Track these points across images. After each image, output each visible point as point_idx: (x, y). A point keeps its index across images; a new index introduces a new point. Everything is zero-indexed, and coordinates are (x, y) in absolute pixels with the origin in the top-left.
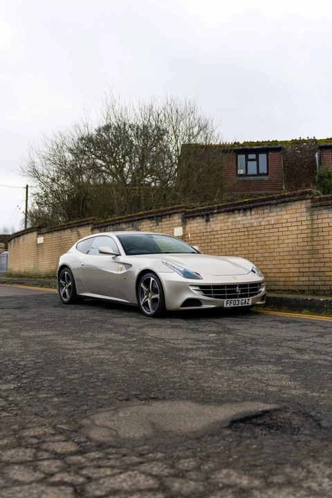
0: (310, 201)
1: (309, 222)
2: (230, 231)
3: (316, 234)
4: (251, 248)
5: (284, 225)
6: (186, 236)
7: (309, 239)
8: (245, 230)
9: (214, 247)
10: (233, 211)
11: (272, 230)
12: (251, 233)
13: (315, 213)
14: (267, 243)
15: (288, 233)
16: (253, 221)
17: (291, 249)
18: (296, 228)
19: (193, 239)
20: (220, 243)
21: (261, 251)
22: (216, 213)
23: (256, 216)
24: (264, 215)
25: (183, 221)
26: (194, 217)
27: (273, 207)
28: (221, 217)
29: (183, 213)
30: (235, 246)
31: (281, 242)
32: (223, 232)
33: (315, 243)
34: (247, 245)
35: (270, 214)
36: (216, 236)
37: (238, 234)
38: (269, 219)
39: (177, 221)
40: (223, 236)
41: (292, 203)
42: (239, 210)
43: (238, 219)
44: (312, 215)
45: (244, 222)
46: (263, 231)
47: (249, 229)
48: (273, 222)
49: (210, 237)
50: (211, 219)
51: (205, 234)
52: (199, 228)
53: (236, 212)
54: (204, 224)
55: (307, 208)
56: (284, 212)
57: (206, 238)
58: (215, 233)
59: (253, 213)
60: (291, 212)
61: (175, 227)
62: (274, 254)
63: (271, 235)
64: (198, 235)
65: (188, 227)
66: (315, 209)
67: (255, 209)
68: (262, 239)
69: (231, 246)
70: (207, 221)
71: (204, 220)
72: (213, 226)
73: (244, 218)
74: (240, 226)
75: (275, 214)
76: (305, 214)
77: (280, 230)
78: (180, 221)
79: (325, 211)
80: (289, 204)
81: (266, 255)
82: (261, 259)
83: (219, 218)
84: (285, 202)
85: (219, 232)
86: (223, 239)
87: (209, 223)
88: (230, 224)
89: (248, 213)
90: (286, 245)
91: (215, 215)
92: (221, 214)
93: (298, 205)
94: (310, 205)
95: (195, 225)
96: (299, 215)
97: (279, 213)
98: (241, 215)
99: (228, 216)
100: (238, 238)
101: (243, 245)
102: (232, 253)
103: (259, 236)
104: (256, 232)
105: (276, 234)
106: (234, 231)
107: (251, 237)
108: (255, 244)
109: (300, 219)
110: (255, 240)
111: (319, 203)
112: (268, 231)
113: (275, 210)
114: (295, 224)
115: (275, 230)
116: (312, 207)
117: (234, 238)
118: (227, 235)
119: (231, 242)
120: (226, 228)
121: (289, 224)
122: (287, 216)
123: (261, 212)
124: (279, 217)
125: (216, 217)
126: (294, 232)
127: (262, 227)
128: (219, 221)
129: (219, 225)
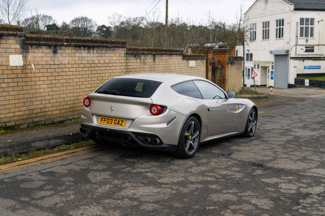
0: (126, 49)
1: (125, 64)
2: (77, 66)
4: (93, 82)
5: (114, 65)
6: (29, 67)
8: (89, 66)
9: (63, 81)
10: (80, 47)
11: (107, 68)
12: (93, 69)
13: (128, 58)
16: (95, 59)
18: (118, 68)
19: (38, 71)
20: (68, 77)
22: (66, 46)
23: (97, 55)
24: (103, 55)
25: (22, 48)
26: (39, 46)
27: (107, 49)
28: (69, 51)
29: (23, 38)
30: (81, 80)
32: (70, 66)
34: (90, 79)
35: (106, 55)
36: (65, 70)
37: (84, 69)
39: (12, 46)
40: (71, 70)
41: (118, 49)
42: (85, 47)
43: (84, 55)
44: (126, 59)
45: (89, 59)
46: (101, 68)
47: (92, 65)
48: (107, 61)
49: (57, 70)
50: (59, 51)
51: (52, 66)
52: (45, 59)
53: (82, 48)
54: (52, 55)
55: (124, 54)
56: (113, 55)
57: (53, 70)
58: (63, 66)
59: (95, 51)
60: (117, 55)
61: (11, 53)
63: (106, 71)
64: (44, 67)
65: (30, 56)
66: (128, 55)
67: (96, 48)
68: (102, 75)
69: (77, 80)
70: (55, 52)
71: (51, 51)
72: (61, 59)
73: (89, 55)
74: (85, 62)
75: (108, 55)
76: (124, 58)
77: (112, 68)
78: (18, 46)
79: (132, 58)
80: (116, 49)
83: (67, 51)
84: (115, 47)
85: (67, 66)
86: (71, 73)
87: (57, 55)
88: (76, 59)
89: (92, 51)
91: (63, 48)
92: (69, 48)
93: (120, 49)
94: (125, 52)
95: (40, 55)
96: (120, 58)
97: (111, 55)
98: (86, 51)
99: (75, 51)
100: (84, 73)
101: (87, 79)
102: (78, 86)
103: (99, 72)
104: (96, 69)
105: (109, 71)
106: (80, 66)
107: (93, 72)
108: (96, 79)
109: (121, 61)
110: (96, 75)
111: (130, 52)
112: (104, 68)
113: (108, 52)
114: (118, 64)
115: (109, 68)
116: (127, 53)
117: (81, 73)
118: (75, 69)
119: (78, 77)
120: (73, 62)
121: (116, 65)
122: (115, 58)
123: (100, 52)
124: (111, 58)
125: (63, 49)
126: (119, 71)
127: (101, 65)
128: (67, 54)
129: (67, 58)
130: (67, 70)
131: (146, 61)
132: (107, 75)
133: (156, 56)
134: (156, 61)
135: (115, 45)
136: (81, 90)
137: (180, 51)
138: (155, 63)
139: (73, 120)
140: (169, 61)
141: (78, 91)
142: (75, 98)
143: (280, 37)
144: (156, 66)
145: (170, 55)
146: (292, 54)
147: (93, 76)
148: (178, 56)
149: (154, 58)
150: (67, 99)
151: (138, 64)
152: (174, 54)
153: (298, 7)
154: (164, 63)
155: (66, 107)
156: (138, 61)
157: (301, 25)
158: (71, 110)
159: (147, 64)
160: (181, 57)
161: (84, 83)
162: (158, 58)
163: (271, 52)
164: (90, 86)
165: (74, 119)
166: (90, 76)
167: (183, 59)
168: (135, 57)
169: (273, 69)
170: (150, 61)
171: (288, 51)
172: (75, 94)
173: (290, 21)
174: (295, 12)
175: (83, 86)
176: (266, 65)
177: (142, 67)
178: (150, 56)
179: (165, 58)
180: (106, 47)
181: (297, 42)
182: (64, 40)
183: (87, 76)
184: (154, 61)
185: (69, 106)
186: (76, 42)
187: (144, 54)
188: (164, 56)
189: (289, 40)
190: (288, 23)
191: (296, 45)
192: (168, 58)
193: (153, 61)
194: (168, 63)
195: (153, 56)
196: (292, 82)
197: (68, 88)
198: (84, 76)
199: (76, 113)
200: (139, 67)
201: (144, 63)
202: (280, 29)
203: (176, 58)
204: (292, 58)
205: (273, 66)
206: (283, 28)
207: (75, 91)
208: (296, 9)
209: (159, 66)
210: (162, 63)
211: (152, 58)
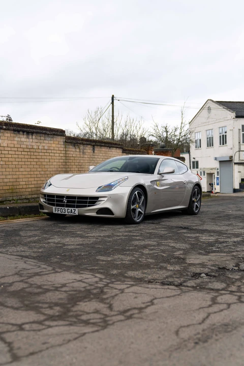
0: (64, 138)
1: (64, 152)
2: (16, 149)
3: (67, 161)
4: (32, 166)
5: (53, 151)
7: (64, 164)
8: (28, 150)
9: (2, 163)
10: (19, 131)
11: (46, 154)
12: (32, 154)
13: (67, 146)
14: (44, 163)
15: (55, 158)
17: (56, 169)
18: (58, 155)
20: (7, 159)
21: (39, 169)
22: (5, 129)
23: (36, 141)
24: (42, 141)
27: (46, 136)
28: (8, 134)
30: (20, 163)
31: (51, 164)
32: (9, 149)
33: (67, 167)
34: (29, 163)
35: (45, 141)
36: (4, 152)
37: (23, 153)
38: (44, 145)
40: (10, 152)
41: (56, 136)
42: (24, 132)
43: (23, 139)
44: (65, 148)
45: (28, 144)
46: (40, 154)
47: (31, 150)
48: (46, 148)
53: (21, 133)
55: (63, 142)
56: (52, 142)
58: (2, 149)
59: (34, 137)
60: (57, 142)
62: (47, 172)
63: (45, 157)
66: (67, 144)
67: (35, 134)
68: (41, 160)
69: (17, 163)
72: (0, 141)
73: (27, 139)
74: (24, 146)
75: (47, 142)
76: (62, 146)
77: (51, 154)
79: (71, 147)
80: (55, 136)
81: (42, 173)
82: (39, 176)
83: (6, 135)
84: (54, 135)
85: (6, 149)
86: (10, 156)
88: (15, 142)
89: (30, 137)
90: (53, 166)
92: (8, 131)
93: (59, 137)
94: (64, 140)
96: (60, 146)
97: (50, 142)
98: (25, 136)
99: (15, 135)
100: (23, 156)
101: (26, 163)
102: (18, 169)
103: (38, 157)
104: (36, 154)
105: (48, 157)
106: (20, 150)
107: (33, 157)
108: (35, 163)
109: (60, 149)
110: (35, 160)
111: (69, 141)
112: (43, 154)
113: (47, 139)
114: (58, 152)
115: (48, 154)
116: (66, 142)
117: (20, 156)
118: (14, 153)
119: (17, 160)
120: (12, 146)
121: (55, 152)
122: (54, 145)
123: (39, 138)
124: (50, 145)
125: (2, 132)
126: (58, 158)
127: (40, 151)
128: (6, 137)
129: (6, 141)
130: (7, 152)
131: (85, 151)
132: (46, 160)
133: (96, 147)
134: (95, 152)
135: (54, 133)
136: (21, 173)
137: (119, 145)
138: (95, 154)
139: (12, 202)
140: (108, 153)
141: (17, 173)
142: (15, 180)
143: (223, 144)
144: (95, 157)
145: (110, 147)
146: (236, 160)
147: (32, 160)
148: (117, 149)
149: (94, 149)
150: (6, 180)
151: (77, 153)
152: (113, 147)
153: (240, 114)
154: (104, 155)
155: (5, 188)
156: (78, 150)
157: (242, 131)
158: (10, 191)
159: (87, 154)
160: (121, 151)
161: (23, 166)
162: (97, 149)
163: (216, 159)
164: (29, 170)
165: (13, 200)
166: (29, 160)
167: (123, 152)
168: (74, 146)
169: (218, 175)
170: (89, 151)
171: (232, 157)
172: (14, 177)
173: (232, 128)
174: (237, 119)
175: (22, 170)
176: (212, 172)
177: (82, 156)
178: (89, 146)
179: (104, 149)
180: (45, 134)
181: (240, 148)
182: (3, 124)
183: (26, 160)
184: (94, 152)
185: (8, 188)
186: (15, 127)
187: (83, 144)
188: (103, 147)
189: (232, 147)
190: (230, 130)
191: (239, 151)
192: (107, 150)
193: (92, 152)
194: (108, 155)
195: (92, 146)
196: (237, 187)
197: (8, 170)
198: (23, 160)
199: (15, 194)
200: (78, 156)
201: (84, 153)
202: (223, 136)
203: (115, 151)
204: (235, 163)
205: (218, 172)
206: (226, 135)
207: (14, 173)
208: (237, 117)
209: (99, 157)
210: (101, 155)
211: (92, 149)
